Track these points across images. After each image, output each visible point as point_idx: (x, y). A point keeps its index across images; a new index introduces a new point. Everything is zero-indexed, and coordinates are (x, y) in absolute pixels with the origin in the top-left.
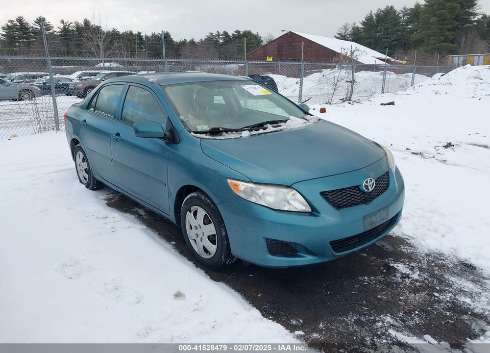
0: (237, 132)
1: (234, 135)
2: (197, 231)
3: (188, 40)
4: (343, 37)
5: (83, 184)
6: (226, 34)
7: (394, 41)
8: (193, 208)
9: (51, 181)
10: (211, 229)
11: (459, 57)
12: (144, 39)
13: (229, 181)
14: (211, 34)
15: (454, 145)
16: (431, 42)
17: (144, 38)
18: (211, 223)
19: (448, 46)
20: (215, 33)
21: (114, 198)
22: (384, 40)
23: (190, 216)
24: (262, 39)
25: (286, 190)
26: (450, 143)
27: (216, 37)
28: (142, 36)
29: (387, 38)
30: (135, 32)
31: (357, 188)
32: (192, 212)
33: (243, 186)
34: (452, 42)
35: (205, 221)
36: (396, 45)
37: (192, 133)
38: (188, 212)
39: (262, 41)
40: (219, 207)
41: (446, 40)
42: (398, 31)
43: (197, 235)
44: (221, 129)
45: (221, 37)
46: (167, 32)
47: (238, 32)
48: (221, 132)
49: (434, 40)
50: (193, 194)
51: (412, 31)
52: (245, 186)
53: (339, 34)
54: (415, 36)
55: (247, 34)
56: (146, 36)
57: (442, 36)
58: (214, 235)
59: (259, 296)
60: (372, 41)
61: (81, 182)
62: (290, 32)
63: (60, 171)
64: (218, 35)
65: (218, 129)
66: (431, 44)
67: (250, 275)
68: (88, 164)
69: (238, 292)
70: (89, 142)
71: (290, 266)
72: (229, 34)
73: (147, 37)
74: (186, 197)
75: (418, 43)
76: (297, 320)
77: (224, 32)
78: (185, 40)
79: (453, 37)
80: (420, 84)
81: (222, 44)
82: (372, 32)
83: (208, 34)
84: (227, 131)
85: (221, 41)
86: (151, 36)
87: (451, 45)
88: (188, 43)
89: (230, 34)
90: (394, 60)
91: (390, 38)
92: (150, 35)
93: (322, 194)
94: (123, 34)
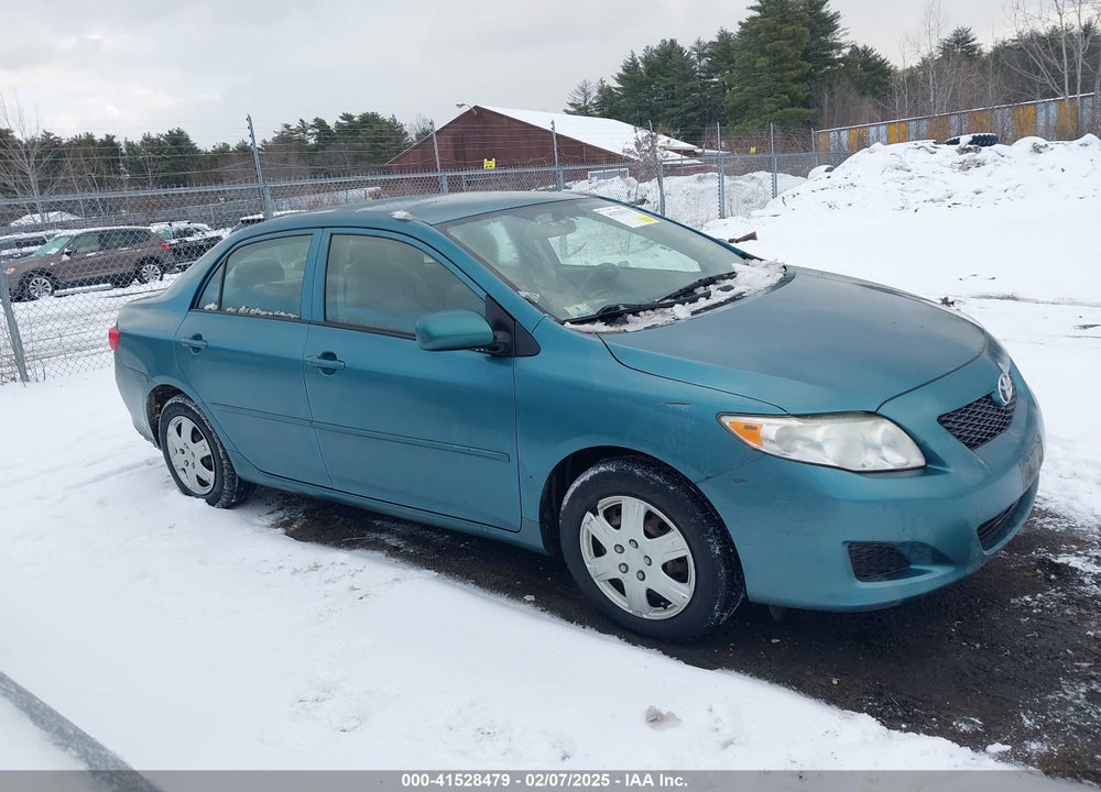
0: (653, 310)
1: (656, 318)
2: (622, 558)
3: (233, 145)
4: (582, 111)
5: (197, 496)
6: (320, 123)
7: (688, 111)
8: (605, 503)
9: (101, 503)
10: (674, 545)
11: (839, 132)
12: (124, 151)
13: (727, 421)
14: (287, 126)
15: (953, 303)
16: (768, 107)
17: (123, 146)
18: (669, 529)
19: (799, 113)
20: (295, 125)
21: (295, 520)
22: (670, 110)
23: (594, 525)
24: (406, 129)
25: (868, 423)
26: (946, 299)
27: (298, 132)
28: (118, 145)
29: (674, 106)
30: (99, 136)
31: (989, 398)
32: (601, 512)
33: (770, 428)
34: (806, 104)
35: (649, 529)
36: (694, 119)
37: (568, 324)
38: (589, 515)
39: (406, 134)
40: (704, 488)
41: (794, 101)
42: (693, 90)
43: (625, 567)
44: (622, 308)
45: (309, 131)
46: (178, 131)
47: (347, 117)
48: (621, 314)
49: (770, 102)
50: (602, 469)
51: (722, 88)
52: (779, 427)
53: (572, 105)
54: (732, 98)
55: (370, 120)
56: (126, 142)
57: (785, 94)
58: (683, 560)
59: (835, 682)
60: (646, 113)
61: (186, 491)
62: (476, 107)
63: (105, 476)
64: (303, 128)
65: (617, 307)
66: (765, 113)
67: (773, 641)
68: (213, 445)
69: (777, 682)
70: (211, 390)
71: (906, 600)
72: (328, 124)
73: (130, 146)
74: (572, 481)
75: (739, 113)
76: (966, 722)
77: (316, 120)
78: (228, 147)
79: (806, 94)
80: (795, 191)
81: (316, 148)
82: (642, 95)
83: (280, 129)
84: (635, 311)
85: (312, 141)
86: (142, 143)
87: (806, 111)
88: (234, 151)
89: (331, 123)
90: (700, 151)
91: (680, 106)
92: (137, 139)
93: (942, 420)
94: (70, 144)
